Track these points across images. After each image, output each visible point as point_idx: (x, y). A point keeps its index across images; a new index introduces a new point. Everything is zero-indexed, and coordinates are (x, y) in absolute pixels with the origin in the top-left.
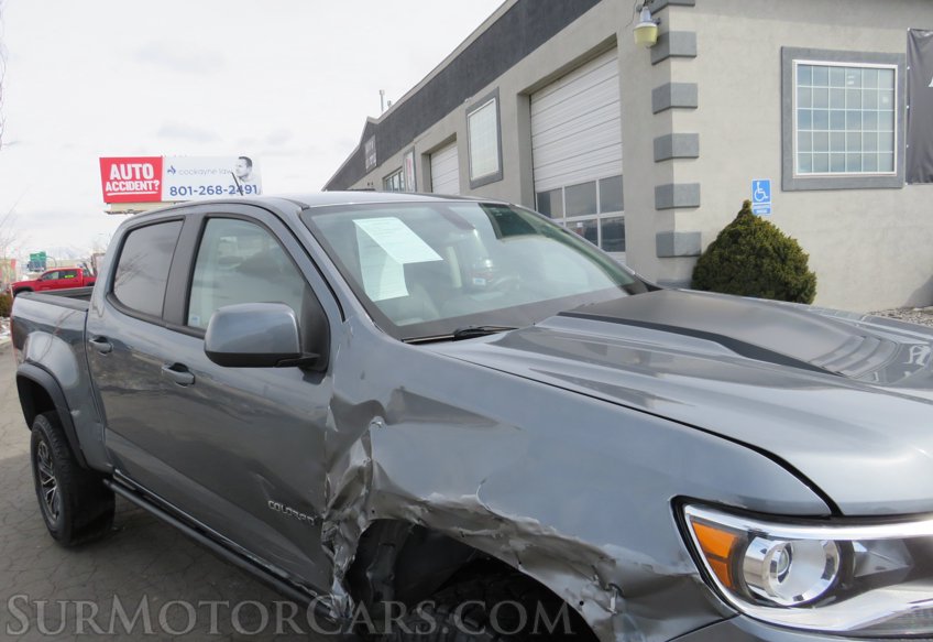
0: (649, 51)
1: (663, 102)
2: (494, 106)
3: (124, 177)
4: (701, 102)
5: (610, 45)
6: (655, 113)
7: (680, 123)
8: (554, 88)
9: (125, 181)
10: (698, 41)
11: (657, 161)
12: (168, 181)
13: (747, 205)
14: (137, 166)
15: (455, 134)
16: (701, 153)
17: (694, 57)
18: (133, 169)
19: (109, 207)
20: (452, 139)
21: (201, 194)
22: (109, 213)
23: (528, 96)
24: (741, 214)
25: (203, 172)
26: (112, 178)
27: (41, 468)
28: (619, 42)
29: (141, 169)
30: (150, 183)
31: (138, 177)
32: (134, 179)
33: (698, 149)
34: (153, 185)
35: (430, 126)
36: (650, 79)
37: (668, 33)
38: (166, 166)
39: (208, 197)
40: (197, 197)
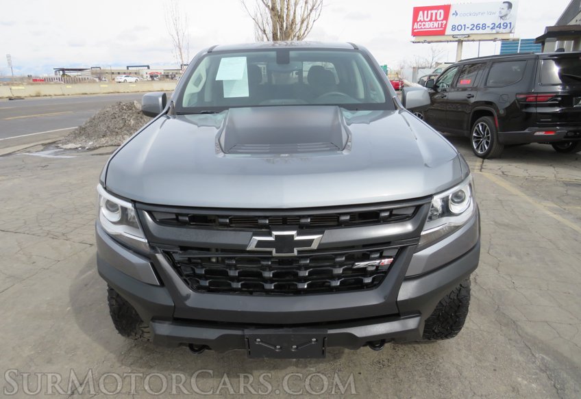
3: (426, 19)
9: (425, 22)
12: (452, 20)
14: (434, 12)
18: (432, 14)
19: (414, 39)
21: (471, 29)
22: (413, 42)
25: (476, 14)
26: (418, 20)
29: (436, 14)
30: (440, 22)
31: (434, 19)
32: (431, 20)
34: (442, 24)
38: (452, 11)
39: (475, 31)
40: (468, 31)
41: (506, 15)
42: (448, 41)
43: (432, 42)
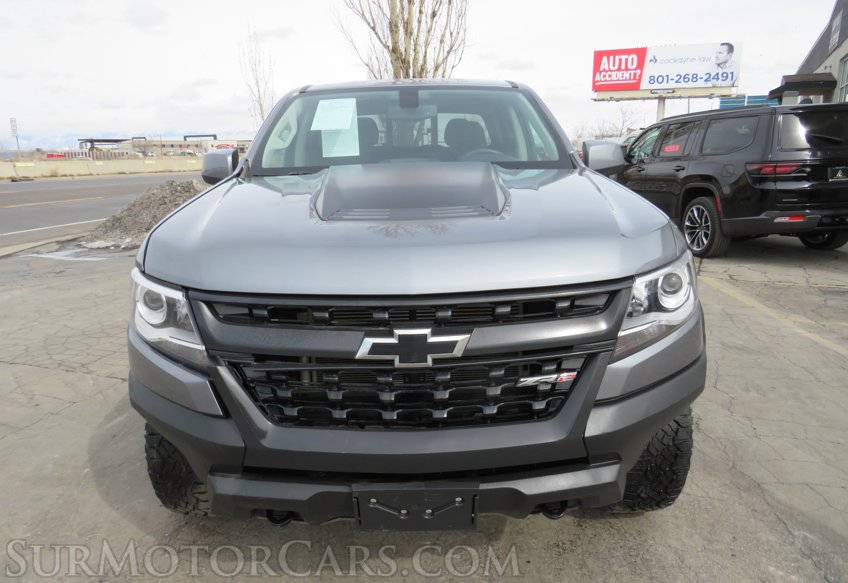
3: (612, 68)
9: (612, 71)
12: (650, 69)
14: (624, 57)
18: (620, 60)
19: (595, 95)
21: (677, 82)
22: (595, 100)
25: (682, 61)
26: (601, 69)
29: (627, 60)
30: (632, 72)
31: (623, 67)
32: (619, 69)
34: (635, 74)
38: (649, 56)
39: (683, 84)
40: (672, 85)
41: (725, 62)
42: (644, 99)
43: (622, 99)
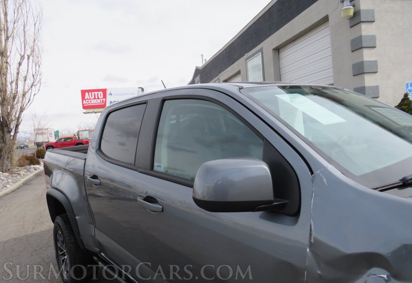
0: (348, 21)
1: (358, 45)
2: (260, 56)
4: (378, 45)
5: (325, 20)
6: (352, 52)
7: (368, 55)
8: (292, 45)
9: (91, 99)
10: (375, 13)
11: (354, 76)
12: (109, 99)
13: (406, 95)
14: (96, 93)
15: (240, 71)
16: (379, 70)
17: (373, 22)
18: (95, 94)
19: (85, 111)
20: (239, 73)
22: (85, 113)
23: (278, 50)
24: (403, 100)
25: (123, 95)
26: (86, 98)
27: (59, 245)
28: (329, 18)
29: (98, 94)
30: (101, 100)
31: (96, 97)
32: (95, 98)
33: (377, 68)
34: (103, 101)
35: (227, 68)
36: (349, 34)
37: (360, 11)
38: (108, 93)
43: (98, 112)
